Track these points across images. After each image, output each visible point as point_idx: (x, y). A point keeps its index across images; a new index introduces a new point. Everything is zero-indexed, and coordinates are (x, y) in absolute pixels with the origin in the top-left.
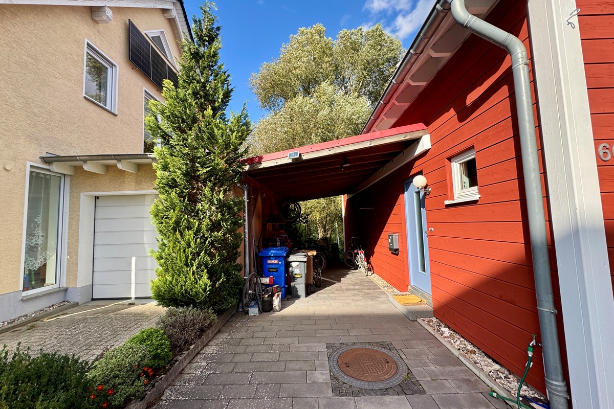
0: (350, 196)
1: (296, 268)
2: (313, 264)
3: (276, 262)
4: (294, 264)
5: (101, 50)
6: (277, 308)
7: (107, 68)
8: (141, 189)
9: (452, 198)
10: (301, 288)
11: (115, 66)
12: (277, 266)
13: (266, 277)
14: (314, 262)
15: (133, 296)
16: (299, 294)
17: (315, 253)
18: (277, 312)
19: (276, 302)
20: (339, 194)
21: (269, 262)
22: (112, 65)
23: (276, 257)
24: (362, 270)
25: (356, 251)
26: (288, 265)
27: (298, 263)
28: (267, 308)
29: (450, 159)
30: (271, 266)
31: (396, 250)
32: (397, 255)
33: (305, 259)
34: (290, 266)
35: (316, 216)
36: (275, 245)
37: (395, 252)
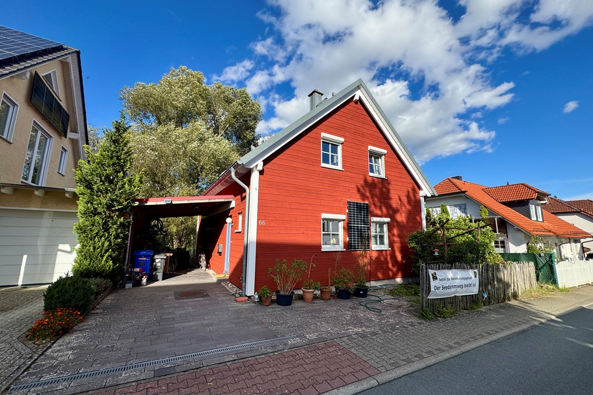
0: (204, 217)
1: (158, 262)
2: (169, 262)
3: (145, 259)
4: (157, 261)
5: (12, 97)
6: (145, 284)
7: (9, 106)
8: (45, 208)
9: (238, 230)
10: (160, 275)
11: (17, 105)
12: (145, 262)
13: (137, 268)
14: (170, 260)
15: (20, 283)
16: (158, 279)
17: (171, 255)
18: (144, 286)
19: (144, 280)
20: (197, 215)
21: (140, 259)
22: (14, 104)
23: (145, 256)
24: (204, 268)
25: (200, 255)
26: (153, 260)
27: (159, 260)
28: (138, 283)
29: (239, 214)
30: (141, 262)
31: (221, 253)
32: (221, 255)
33: (165, 257)
34: (154, 261)
35: (173, 229)
36: (143, 250)
37: (220, 253)
